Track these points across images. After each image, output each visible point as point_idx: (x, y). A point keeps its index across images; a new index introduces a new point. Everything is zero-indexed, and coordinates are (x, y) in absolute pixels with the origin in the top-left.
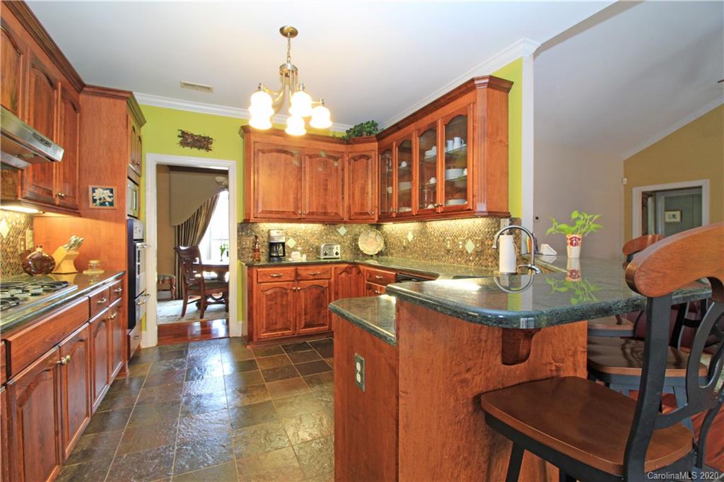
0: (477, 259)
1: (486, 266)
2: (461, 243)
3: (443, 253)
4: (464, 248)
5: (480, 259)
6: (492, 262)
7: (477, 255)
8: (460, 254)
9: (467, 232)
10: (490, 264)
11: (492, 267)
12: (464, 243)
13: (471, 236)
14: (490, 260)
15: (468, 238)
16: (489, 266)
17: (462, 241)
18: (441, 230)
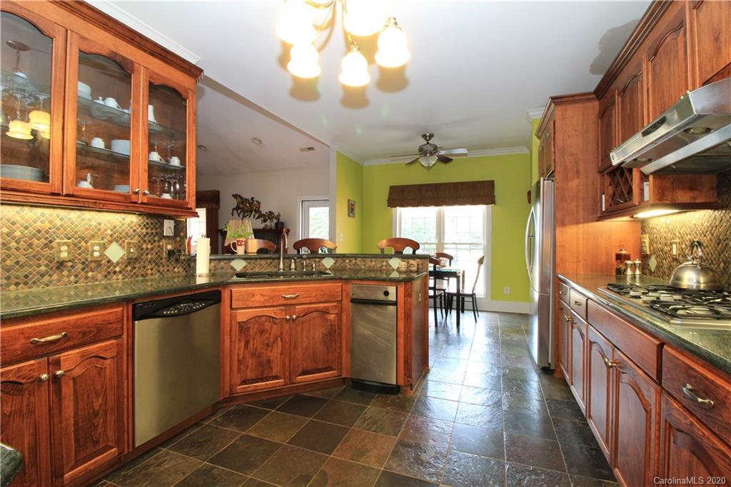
0: (129, 268)
1: (142, 275)
2: (97, 248)
3: (43, 268)
4: (102, 255)
5: (134, 268)
6: (152, 269)
7: (129, 263)
8: (93, 265)
9: (109, 232)
10: (149, 272)
11: (152, 274)
12: (104, 247)
13: (117, 238)
14: (149, 267)
15: (111, 242)
16: (147, 274)
17: (99, 244)
18: (39, 225)
